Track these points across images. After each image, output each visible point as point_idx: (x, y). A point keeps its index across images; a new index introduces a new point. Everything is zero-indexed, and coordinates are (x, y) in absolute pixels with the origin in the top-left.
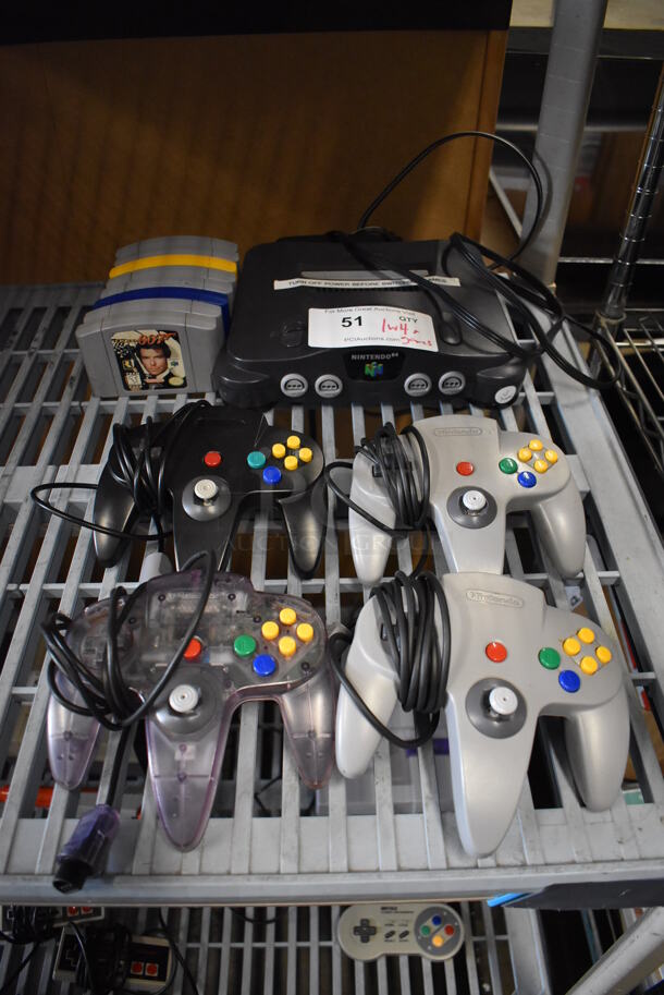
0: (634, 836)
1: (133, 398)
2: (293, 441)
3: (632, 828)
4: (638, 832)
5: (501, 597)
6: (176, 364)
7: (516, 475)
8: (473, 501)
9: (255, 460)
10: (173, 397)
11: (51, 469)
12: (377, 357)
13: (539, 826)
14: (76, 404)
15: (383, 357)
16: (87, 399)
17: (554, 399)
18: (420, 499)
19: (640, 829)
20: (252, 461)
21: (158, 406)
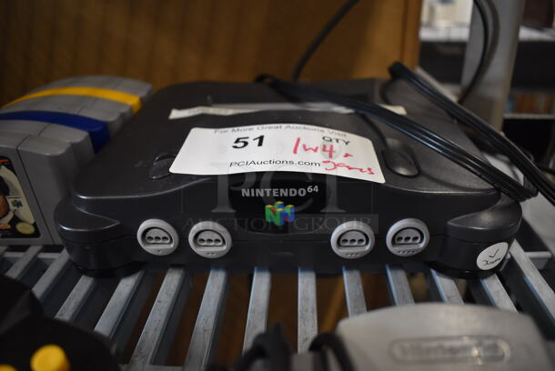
6: (19, 204)
12: (284, 192)
15: (293, 192)
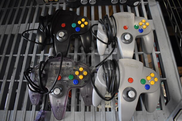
0: (157, 118)
1: (47, 4)
2: (83, 20)
3: (157, 116)
4: (158, 117)
5: (132, 65)
7: (138, 29)
8: (127, 37)
9: (74, 25)
10: (56, 4)
11: (28, 24)
13: (137, 115)
14: (33, 6)
16: (36, 5)
17: (148, 4)
18: (114, 36)
19: (159, 116)
20: (73, 26)
21: (53, 6)
